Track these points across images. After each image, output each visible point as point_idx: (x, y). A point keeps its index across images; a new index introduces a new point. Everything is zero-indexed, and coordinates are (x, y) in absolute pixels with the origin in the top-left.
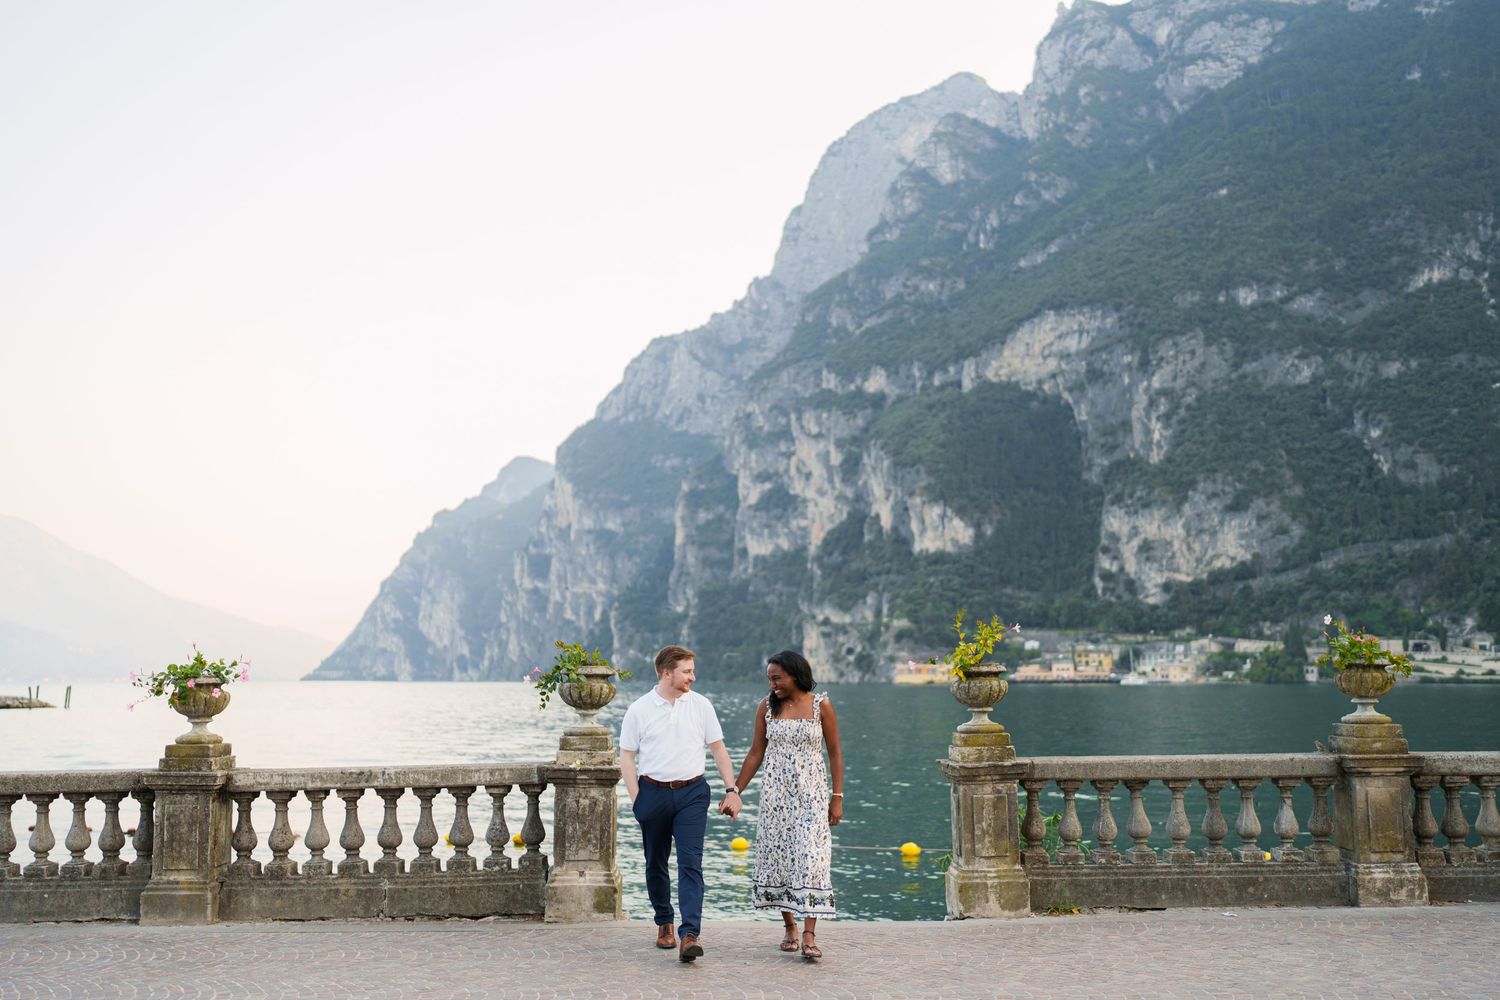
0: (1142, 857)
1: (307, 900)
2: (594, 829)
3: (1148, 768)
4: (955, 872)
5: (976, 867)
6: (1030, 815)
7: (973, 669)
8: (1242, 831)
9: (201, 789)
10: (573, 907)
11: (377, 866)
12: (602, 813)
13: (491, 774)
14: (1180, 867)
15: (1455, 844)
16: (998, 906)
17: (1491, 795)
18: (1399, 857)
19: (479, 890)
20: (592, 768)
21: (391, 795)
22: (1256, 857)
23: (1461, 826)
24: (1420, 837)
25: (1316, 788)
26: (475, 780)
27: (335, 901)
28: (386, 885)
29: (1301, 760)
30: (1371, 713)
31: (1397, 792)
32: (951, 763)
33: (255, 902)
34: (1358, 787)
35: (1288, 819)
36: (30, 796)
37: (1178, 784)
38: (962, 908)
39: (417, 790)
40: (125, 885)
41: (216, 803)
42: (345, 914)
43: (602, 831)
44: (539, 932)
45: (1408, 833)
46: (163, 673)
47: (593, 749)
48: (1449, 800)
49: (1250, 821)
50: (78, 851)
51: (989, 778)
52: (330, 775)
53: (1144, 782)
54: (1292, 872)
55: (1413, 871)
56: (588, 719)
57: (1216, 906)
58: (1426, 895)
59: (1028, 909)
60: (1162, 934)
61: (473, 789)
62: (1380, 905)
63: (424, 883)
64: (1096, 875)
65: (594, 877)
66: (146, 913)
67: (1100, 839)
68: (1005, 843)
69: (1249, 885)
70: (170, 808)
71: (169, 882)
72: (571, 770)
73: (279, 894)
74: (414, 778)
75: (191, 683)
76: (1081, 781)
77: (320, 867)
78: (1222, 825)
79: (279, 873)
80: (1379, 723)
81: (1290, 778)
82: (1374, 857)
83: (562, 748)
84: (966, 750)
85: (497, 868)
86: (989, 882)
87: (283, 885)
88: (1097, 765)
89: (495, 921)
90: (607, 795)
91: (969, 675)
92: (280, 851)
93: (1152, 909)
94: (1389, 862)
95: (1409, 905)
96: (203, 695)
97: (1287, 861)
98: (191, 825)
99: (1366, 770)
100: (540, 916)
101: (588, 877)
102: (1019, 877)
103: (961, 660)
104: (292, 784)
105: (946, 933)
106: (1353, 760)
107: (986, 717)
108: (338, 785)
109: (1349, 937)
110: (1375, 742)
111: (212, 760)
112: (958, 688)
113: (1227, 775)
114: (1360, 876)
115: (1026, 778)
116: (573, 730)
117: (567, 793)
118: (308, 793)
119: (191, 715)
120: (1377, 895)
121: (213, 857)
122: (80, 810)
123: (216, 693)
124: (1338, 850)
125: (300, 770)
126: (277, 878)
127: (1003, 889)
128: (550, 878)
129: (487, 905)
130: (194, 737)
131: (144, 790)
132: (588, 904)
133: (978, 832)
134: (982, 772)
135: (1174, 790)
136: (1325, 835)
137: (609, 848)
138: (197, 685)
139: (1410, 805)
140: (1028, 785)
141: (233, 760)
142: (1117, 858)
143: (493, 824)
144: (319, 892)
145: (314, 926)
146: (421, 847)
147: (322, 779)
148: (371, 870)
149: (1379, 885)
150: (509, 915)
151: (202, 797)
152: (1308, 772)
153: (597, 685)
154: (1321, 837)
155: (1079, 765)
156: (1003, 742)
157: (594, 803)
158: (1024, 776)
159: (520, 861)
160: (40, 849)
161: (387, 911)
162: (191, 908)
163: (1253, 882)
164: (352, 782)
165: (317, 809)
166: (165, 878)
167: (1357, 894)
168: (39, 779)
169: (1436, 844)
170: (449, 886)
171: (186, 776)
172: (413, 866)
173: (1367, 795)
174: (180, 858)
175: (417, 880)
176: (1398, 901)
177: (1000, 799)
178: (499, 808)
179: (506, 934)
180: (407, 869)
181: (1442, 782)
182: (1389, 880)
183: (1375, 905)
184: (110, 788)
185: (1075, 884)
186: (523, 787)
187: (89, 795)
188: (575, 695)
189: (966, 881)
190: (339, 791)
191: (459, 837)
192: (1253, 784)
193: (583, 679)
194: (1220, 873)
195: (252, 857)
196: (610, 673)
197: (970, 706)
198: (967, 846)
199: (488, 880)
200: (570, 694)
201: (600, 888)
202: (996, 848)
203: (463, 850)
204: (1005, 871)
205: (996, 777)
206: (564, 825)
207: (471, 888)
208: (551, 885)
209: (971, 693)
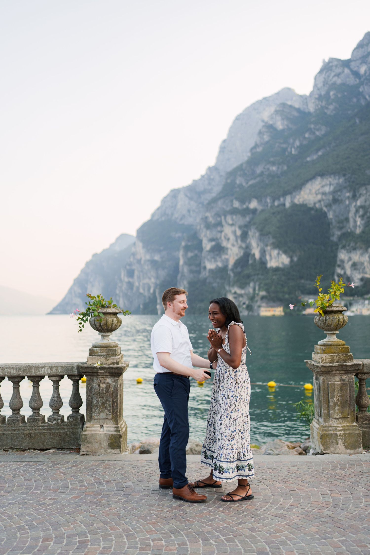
2: (109, 401)
4: (317, 426)
5: (330, 424)
6: (360, 394)
7: (329, 309)
10: (96, 445)
12: (113, 392)
13: (51, 369)
16: (343, 447)
19: (45, 434)
20: (107, 366)
26: (41, 372)
32: (315, 364)
38: (322, 448)
39: (10, 378)
43: (113, 402)
44: (74, 463)
47: (108, 355)
51: (338, 372)
56: (106, 338)
59: (362, 448)
61: (43, 377)
63: (14, 430)
65: (109, 428)
68: (347, 410)
72: (94, 368)
74: (8, 372)
83: (90, 355)
84: (324, 356)
85: (55, 422)
86: (338, 433)
89: (53, 453)
90: (116, 382)
91: (326, 312)
100: (78, 451)
101: (105, 429)
102: (356, 430)
103: (322, 304)
107: (335, 337)
112: (319, 320)
116: (97, 344)
117: (93, 380)
127: (346, 437)
128: (84, 428)
129: (49, 443)
132: (105, 444)
133: (331, 404)
134: (334, 369)
137: (117, 412)
140: (360, 376)
143: (53, 397)
146: (13, 410)
150: (62, 449)
153: (110, 319)
156: (346, 351)
157: (109, 386)
158: (359, 371)
159: (69, 417)
170: (28, 432)
172: (8, 420)
175: (11, 428)
177: (344, 384)
178: (56, 388)
180: (6, 421)
186: (70, 377)
188: (97, 324)
189: (325, 432)
191: (33, 404)
193: (101, 315)
196: (118, 312)
197: (326, 330)
198: (324, 412)
199: (50, 429)
200: (95, 324)
201: (112, 435)
202: (342, 413)
203: (37, 411)
204: (347, 426)
205: (341, 372)
206: (92, 398)
207: (40, 433)
208: (84, 433)
209: (327, 322)
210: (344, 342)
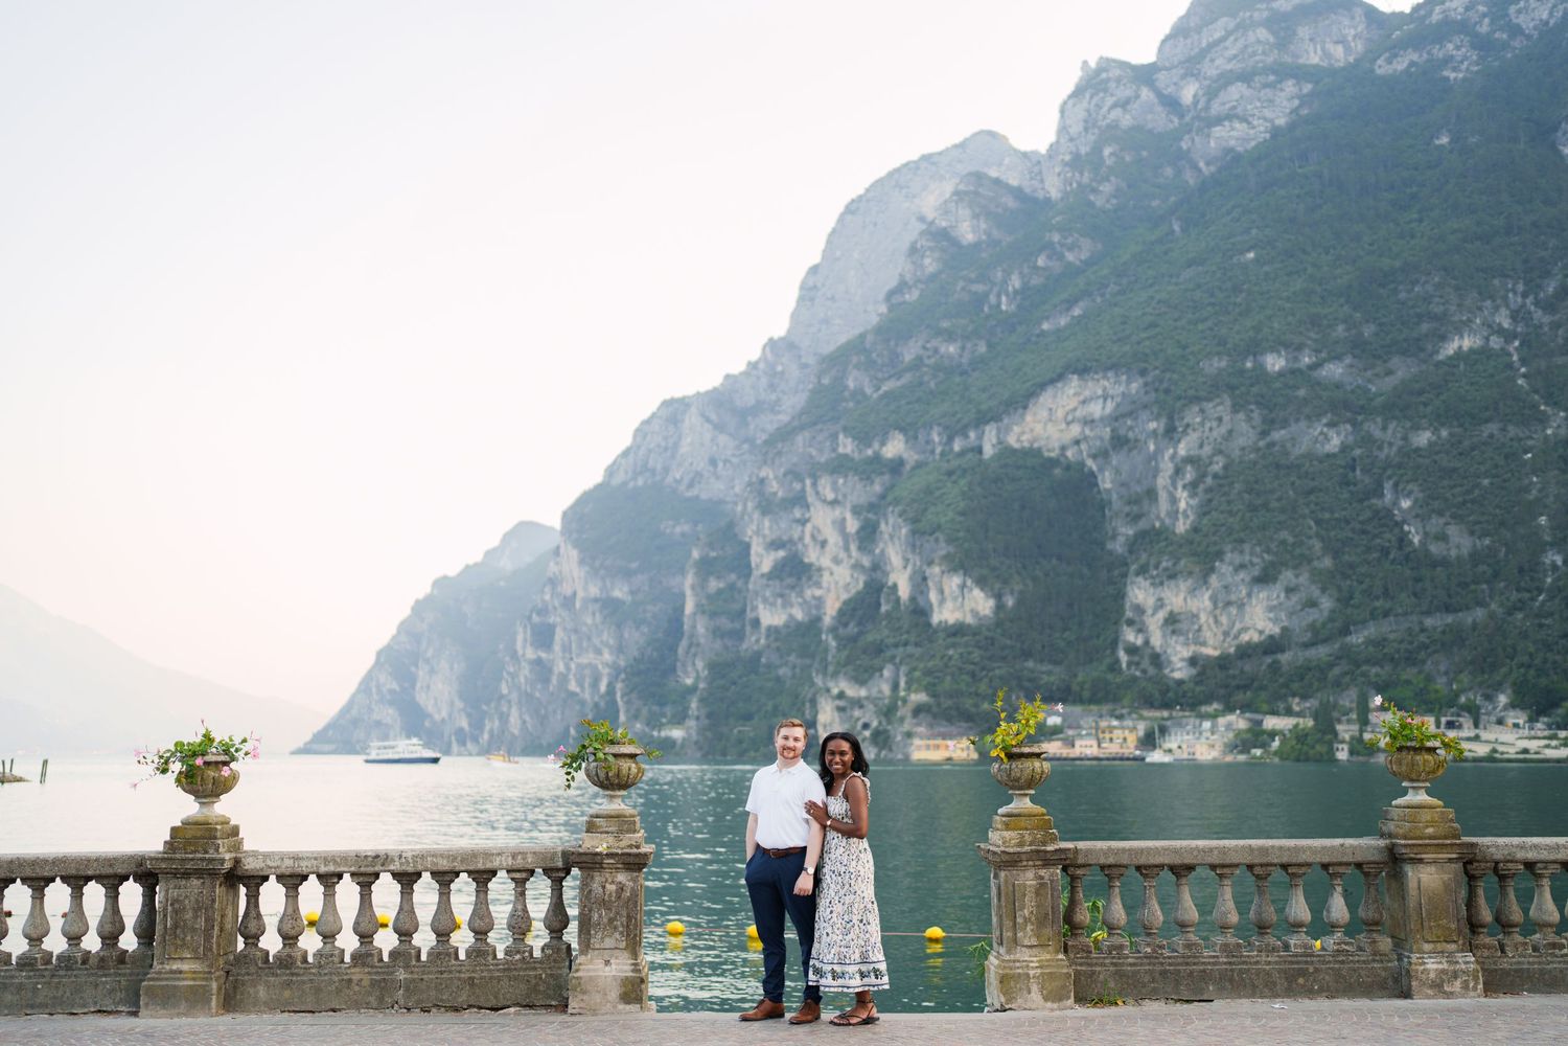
0: (1189, 946)
1: (318, 990)
2: (621, 916)
3: (1195, 853)
4: (996, 962)
5: (1018, 956)
6: (1073, 902)
7: (1015, 750)
8: (1291, 920)
9: (208, 873)
10: (598, 998)
11: (392, 954)
12: (629, 899)
13: (513, 858)
14: (1227, 957)
15: (1510, 933)
16: (1040, 997)
17: (1546, 882)
18: (1453, 947)
19: (499, 979)
20: (620, 852)
21: (407, 880)
22: (1305, 946)
23: (1516, 915)
24: (1474, 926)
25: (1366, 874)
26: (496, 864)
27: (347, 991)
28: (401, 975)
29: (1351, 846)
30: (1422, 797)
31: (1450, 879)
32: (991, 848)
33: (262, 992)
34: (1410, 874)
35: (1338, 908)
36: (24, 881)
37: (1226, 871)
38: (1003, 1000)
39: (434, 874)
40: (124, 975)
41: (223, 888)
42: (357, 1005)
43: (629, 917)
44: (564, 1025)
45: (1462, 921)
46: (169, 751)
47: (621, 831)
48: (1503, 888)
49: (1300, 909)
50: (74, 939)
51: (1031, 863)
52: (344, 858)
53: (1190, 868)
54: (1342, 962)
55: (1467, 961)
56: (615, 800)
57: (1265, 997)
58: (1481, 986)
59: (1072, 1000)
60: (1210, 1027)
61: (494, 873)
62: (1433, 997)
63: (442, 972)
64: (1141, 965)
65: (620, 966)
66: (147, 1005)
67: (1145, 927)
68: (1048, 931)
69: (1299, 975)
70: (174, 893)
71: (172, 972)
72: (597, 854)
73: (288, 984)
74: (432, 862)
75: (199, 761)
76: (1126, 867)
77: (332, 955)
78: (1271, 914)
79: (288, 961)
80: (1431, 807)
81: (1340, 864)
82: (1427, 947)
83: (587, 831)
84: (1007, 834)
85: (518, 957)
86: (1031, 973)
87: (292, 974)
88: (1142, 850)
89: (515, 1013)
90: (635, 880)
92: (290, 938)
93: (1200, 1001)
94: (1442, 952)
95: (1463, 997)
96: (211, 773)
97: (1338, 951)
98: (196, 910)
99: (1419, 856)
100: (563, 1007)
101: (614, 966)
102: (1063, 967)
103: (1003, 741)
104: (304, 867)
105: (989, 1026)
106: (1405, 846)
107: (1027, 800)
108: (353, 869)
109: (1405, 1031)
110: (1427, 827)
111: (219, 842)
112: (999, 770)
113: (1276, 861)
114: (1413, 967)
115: (1069, 864)
116: (599, 813)
117: (592, 878)
118: (320, 877)
119: (197, 794)
120: (1431, 987)
121: (219, 945)
122: (77, 895)
123: (225, 772)
124: (1389, 940)
125: (312, 852)
126: (287, 967)
127: (1046, 979)
128: (574, 967)
129: (508, 996)
130: (200, 818)
131: (147, 874)
132: (614, 994)
133: (1020, 920)
134: (1024, 857)
135: (1221, 876)
136: (1377, 923)
137: (635, 935)
138: (205, 763)
139: (1464, 893)
140: (1071, 870)
141: (241, 842)
142: (1162, 947)
143: (515, 910)
144: (331, 982)
145: (325, 1018)
146: (438, 935)
147: (335, 862)
148: (386, 958)
149: (1432, 975)
150: (530, 1007)
151: (208, 882)
152: (1359, 858)
153: (625, 765)
154: (1373, 925)
155: (1124, 850)
156: (1046, 826)
157: (621, 888)
158: (1067, 862)
159: (543, 949)
160: (35, 936)
161: (402, 1002)
162: (195, 999)
163: (1303, 973)
164: (367, 866)
165: (329, 893)
166: (168, 967)
167: (1410, 987)
168: (35, 862)
169: (1491, 935)
170: (468, 975)
171: (192, 859)
172: (430, 954)
173: (1419, 882)
174: (184, 945)
175: (435, 969)
176: (1452, 993)
177: (1042, 885)
178: (521, 894)
179: (527, 1027)
180: (424, 957)
181: (1496, 870)
182: (1443, 971)
183: (1428, 997)
184: (110, 871)
185: (1119, 975)
186: (547, 871)
187: (88, 879)
188: (602, 775)
189: (1008, 971)
190: (353, 875)
191: (478, 924)
192: (1301, 871)
193: (610, 758)
194: (1269, 963)
195: (260, 945)
196: (638, 752)
197: (1011, 788)
198: (1008, 934)
199: (509, 969)
200: (597, 775)
201: (627, 978)
202: (1038, 937)
203: (483, 937)
204: (1048, 961)
205: (1038, 863)
206: (590, 911)
207: (491, 978)
208: (576, 975)
209: (1013, 774)
210: (1044, 810)
